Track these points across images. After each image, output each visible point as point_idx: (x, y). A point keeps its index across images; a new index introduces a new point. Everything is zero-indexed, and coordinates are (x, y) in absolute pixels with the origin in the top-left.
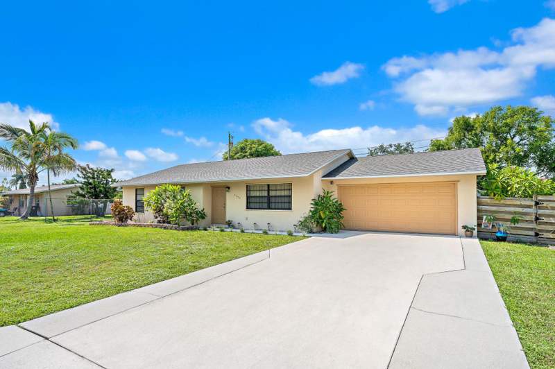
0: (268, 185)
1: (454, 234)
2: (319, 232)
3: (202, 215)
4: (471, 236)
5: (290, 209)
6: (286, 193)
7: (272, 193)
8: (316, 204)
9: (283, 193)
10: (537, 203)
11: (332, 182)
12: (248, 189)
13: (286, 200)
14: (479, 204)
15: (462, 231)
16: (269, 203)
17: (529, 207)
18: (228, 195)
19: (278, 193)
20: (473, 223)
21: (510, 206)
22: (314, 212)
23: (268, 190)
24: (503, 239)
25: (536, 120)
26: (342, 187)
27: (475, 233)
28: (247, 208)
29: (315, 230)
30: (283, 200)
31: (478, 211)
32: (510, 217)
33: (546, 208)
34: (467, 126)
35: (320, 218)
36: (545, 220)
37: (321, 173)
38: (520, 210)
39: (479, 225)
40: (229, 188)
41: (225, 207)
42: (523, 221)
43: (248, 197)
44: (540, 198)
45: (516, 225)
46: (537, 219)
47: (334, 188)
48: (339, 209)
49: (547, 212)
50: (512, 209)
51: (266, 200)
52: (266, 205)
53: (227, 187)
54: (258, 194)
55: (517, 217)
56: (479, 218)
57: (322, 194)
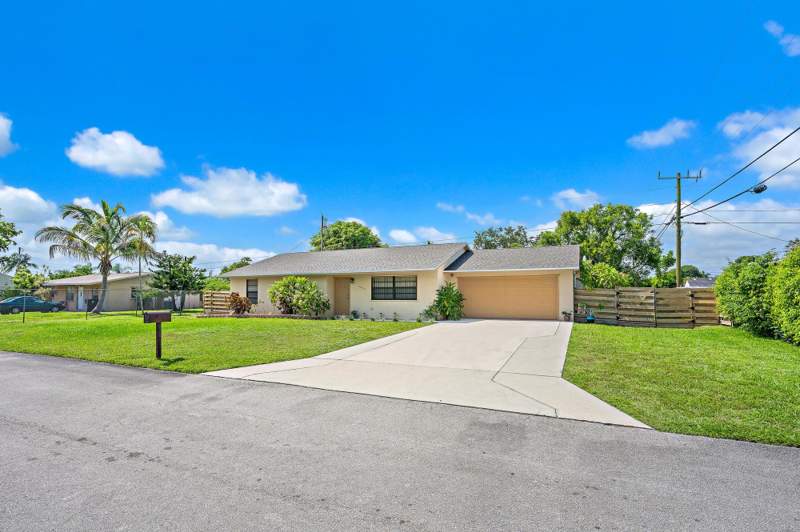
0: (394, 277)
1: (556, 319)
2: (444, 320)
3: (326, 305)
4: (569, 320)
5: (416, 299)
6: (412, 285)
7: (397, 285)
8: (440, 294)
9: (408, 285)
10: (618, 293)
11: (452, 275)
12: (373, 281)
13: (411, 291)
14: (575, 294)
15: (562, 316)
16: (394, 294)
17: (613, 296)
18: (352, 287)
19: (403, 285)
20: (570, 309)
21: (599, 295)
22: (439, 302)
23: (394, 282)
24: (592, 322)
25: (632, 217)
26: (461, 279)
27: (572, 317)
28: (373, 299)
29: (439, 318)
30: (408, 291)
31: (575, 299)
32: (597, 304)
33: (624, 297)
34: (574, 222)
35: (444, 307)
36: (623, 306)
37: (444, 267)
38: (605, 298)
39: (576, 311)
40: (353, 279)
41: (349, 298)
42: (608, 308)
43: (373, 289)
44: (620, 289)
45: (602, 311)
46: (618, 305)
47: (454, 280)
48: (460, 299)
49: (625, 300)
50: (601, 298)
51: (391, 291)
52: (391, 296)
53: (351, 279)
54: (382, 285)
55: (602, 304)
56: (575, 306)
57: (445, 285)
